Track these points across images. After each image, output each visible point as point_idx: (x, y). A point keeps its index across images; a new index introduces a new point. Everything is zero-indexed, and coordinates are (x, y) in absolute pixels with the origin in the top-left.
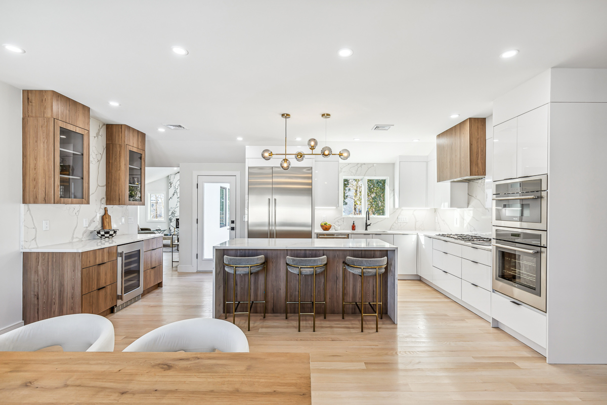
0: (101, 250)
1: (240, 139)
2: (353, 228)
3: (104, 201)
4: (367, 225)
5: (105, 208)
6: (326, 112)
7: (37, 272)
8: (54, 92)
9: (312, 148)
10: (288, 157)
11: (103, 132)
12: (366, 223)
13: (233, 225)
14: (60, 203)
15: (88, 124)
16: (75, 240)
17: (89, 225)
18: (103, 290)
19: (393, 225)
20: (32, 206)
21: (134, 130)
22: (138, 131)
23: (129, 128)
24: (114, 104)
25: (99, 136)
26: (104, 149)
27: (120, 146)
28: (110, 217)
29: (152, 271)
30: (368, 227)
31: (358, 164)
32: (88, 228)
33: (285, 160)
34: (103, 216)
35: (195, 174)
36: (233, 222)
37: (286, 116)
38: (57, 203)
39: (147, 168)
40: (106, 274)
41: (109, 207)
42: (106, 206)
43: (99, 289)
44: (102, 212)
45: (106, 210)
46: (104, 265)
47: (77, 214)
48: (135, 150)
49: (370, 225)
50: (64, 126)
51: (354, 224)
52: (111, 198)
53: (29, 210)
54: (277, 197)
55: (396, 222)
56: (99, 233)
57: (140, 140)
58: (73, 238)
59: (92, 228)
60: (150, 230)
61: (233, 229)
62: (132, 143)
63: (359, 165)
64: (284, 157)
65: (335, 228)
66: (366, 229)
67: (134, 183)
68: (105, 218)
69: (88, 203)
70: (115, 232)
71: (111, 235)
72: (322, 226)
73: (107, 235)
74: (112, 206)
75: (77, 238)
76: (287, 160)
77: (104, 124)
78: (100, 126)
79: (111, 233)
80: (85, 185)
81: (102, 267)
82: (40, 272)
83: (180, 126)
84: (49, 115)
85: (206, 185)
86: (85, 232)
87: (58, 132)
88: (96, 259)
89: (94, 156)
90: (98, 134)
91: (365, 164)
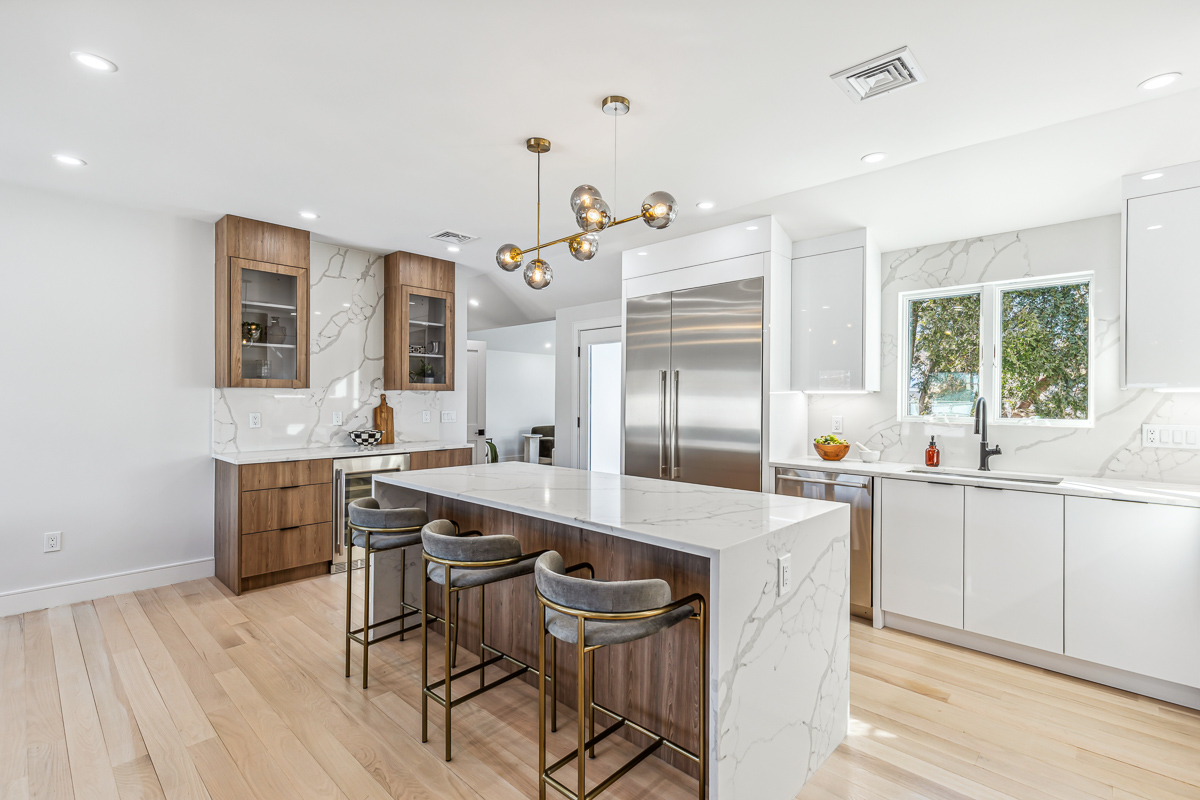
3: (381, 383)
4: (986, 454)
5: (382, 395)
6: (609, 92)
11: (378, 270)
12: (984, 445)
14: (243, 386)
15: (307, 257)
16: (312, 445)
17: (346, 423)
18: (296, 533)
20: (228, 391)
21: (421, 258)
22: (434, 259)
23: (409, 256)
25: (368, 278)
26: (380, 298)
27: (395, 289)
28: (391, 411)
30: (991, 459)
32: (343, 428)
33: (537, 263)
34: (376, 409)
35: (576, 327)
37: (538, 146)
38: (237, 386)
40: (302, 505)
41: (388, 393)
42: (383, 392)
43: (283, 529)
44: (377, 402)
45: (383, 398)
46: (295, 491)
47: (319, 404)
48: (425, 293)
49: (997, 452)
50: (251, 266)
51: (932, 444)
53: (223, 396)
54: (678, 367)
55: (1134, 447)
57: (443, 275)
62: (416, 280)
63: (956, 249)
66: (984, 465)
68: (381, 413)
69: (307, 385)
72: (817, 445)
74: (399, 392)
75: (317, 442)
76: (540, 261)
77: (380, 257)
78: (371, 261)
80: (302, 357)
81: (291, 493)
82: (221, 490)
84: (225, 252)
85: (593, 347)
86: (336, 434)
87: (238, 277)
88: (275, 477)
89: (357, 311)
90: (364, 275)
91: (981, 239)
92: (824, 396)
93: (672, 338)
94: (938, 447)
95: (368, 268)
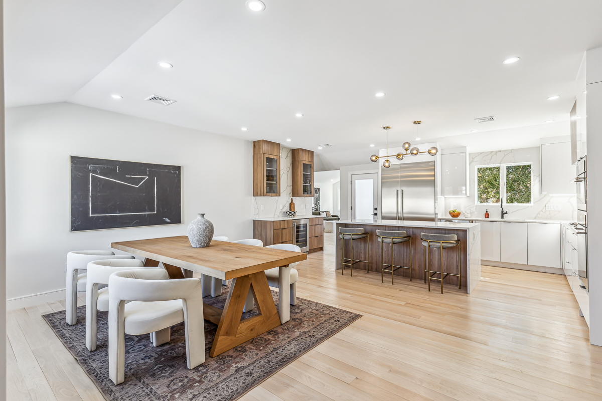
0: (283, 222)
1: (372, 146)
2: (487, 215)
3: (291, 194)
4: (503, 214)
6: (416, 120)
7: (258, 230)
8: (263, 140)
9: (407, 149)
10: (389, 159)
11: (290, 155)
12: (502, 211)
13: (376, 212)
14: (267, 196)
15: (280, 153)
17: (283, 208)
19: (539, 213)
20: (256, 197)
21: (306, 150)
22: (309, 151)
23: (302, 150)
24: (289, 140)
26: (291, 164)
27: (298, 161)
28: (294, 204)
29: (316, 239)
30: (505, 215)
31: (492, 152)
32: (282, 210)
33: (387, 161)
34: (291, 203)
35: (350, 173)
36: (376, 209)
37: (386, 128)
39: (314, 173)
40: (286, 235)
41: (293, 198)
43: (282, 242)
44: (290, 201)
45: (292, 200)
47: (277, 202)
48: (307, 163)
49: (506, 213)
50: (268, 156)
51: (487, 212)
52: (294, 193)
53: (255, 199)
54: (403, 188)
55: (544, 210)
56: (287, 213)
57: (310, 156)
58: (275, 215)
59: (284, 210)
60: (338, 216)
61: (376, 214)
62: (305, 159)
63: (493, 154)
64: (386, 159)
65: (464, 215)
66: (502, 217)
67: (307, 183)
68: (292, 205)
69: (280, 196)
70: (295, 213)
71: (292, 214)
72: (450, 213)
73: (291, 214)
74: (296, 197)
76: (388, 161)
77: (290, 150)
78: (288, 152)
79: (293, 213)
80: (278, 186)
81: (284, 230)
82: (259, 230)
83: (327, 145)
84: (261, 152)
85: (357, 181)
86: (281, 212)
87: (265, 160)
88: (281, 225)
89: (285, 169)
90: (287, 156)
91: (500, 151)
92: (450, 198)
93: (400, 177)
94: (489, 212)
95: (288, 154)
